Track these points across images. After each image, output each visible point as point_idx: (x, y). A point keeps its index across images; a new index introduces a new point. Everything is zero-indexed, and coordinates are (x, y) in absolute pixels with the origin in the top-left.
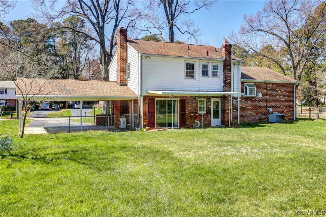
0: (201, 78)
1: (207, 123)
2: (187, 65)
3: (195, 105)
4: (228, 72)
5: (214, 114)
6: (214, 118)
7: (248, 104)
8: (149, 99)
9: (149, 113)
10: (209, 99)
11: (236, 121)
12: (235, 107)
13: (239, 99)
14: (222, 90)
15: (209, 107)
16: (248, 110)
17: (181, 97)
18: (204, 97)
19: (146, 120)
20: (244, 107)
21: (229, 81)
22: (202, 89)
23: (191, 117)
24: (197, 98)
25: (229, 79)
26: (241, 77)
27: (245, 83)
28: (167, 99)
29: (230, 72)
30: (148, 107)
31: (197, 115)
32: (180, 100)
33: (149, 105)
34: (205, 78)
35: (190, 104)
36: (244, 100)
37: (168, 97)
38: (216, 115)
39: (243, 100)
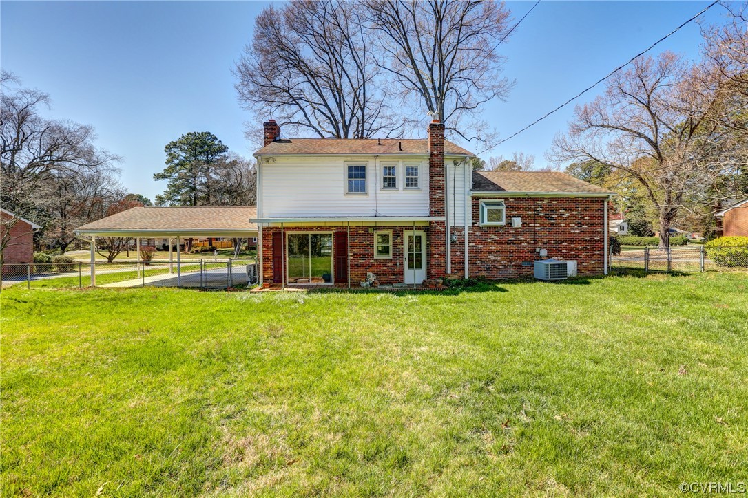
0: (378, 192)
1: (394, 277)
2: (350, 168)
3: (368, 243)
4: (438, 178)
5: (411, 260)
6: (411, 267)
7: (489, 241)
8: (273, 233)
9: (273, 257)
10: (398, 231)
11: (460, 273)
12: (458, 247)
13: (466, 232)
14: (428, 212)
15: (400, 246)
16: (490, 254)
17: (338, 228)
18: (388, 228)
19: (270, 271)
20: (480, 246)
21: (441, 195)
22: (381, 212)
23: (358, 265)
24: (370, 231)
25: (441, 191)
26: (471, 188)
27: (480, 200)
28: (310, 233)
29: (441, 178)
30: (273, 247)
31: (372, 261)
32: (335, 233)
33: (273, 243)
34: (390, 192)
35: (357, 241)
36: (480, 233)
37: (311, 229)
38: (415, 262)
39: (477, 233)
